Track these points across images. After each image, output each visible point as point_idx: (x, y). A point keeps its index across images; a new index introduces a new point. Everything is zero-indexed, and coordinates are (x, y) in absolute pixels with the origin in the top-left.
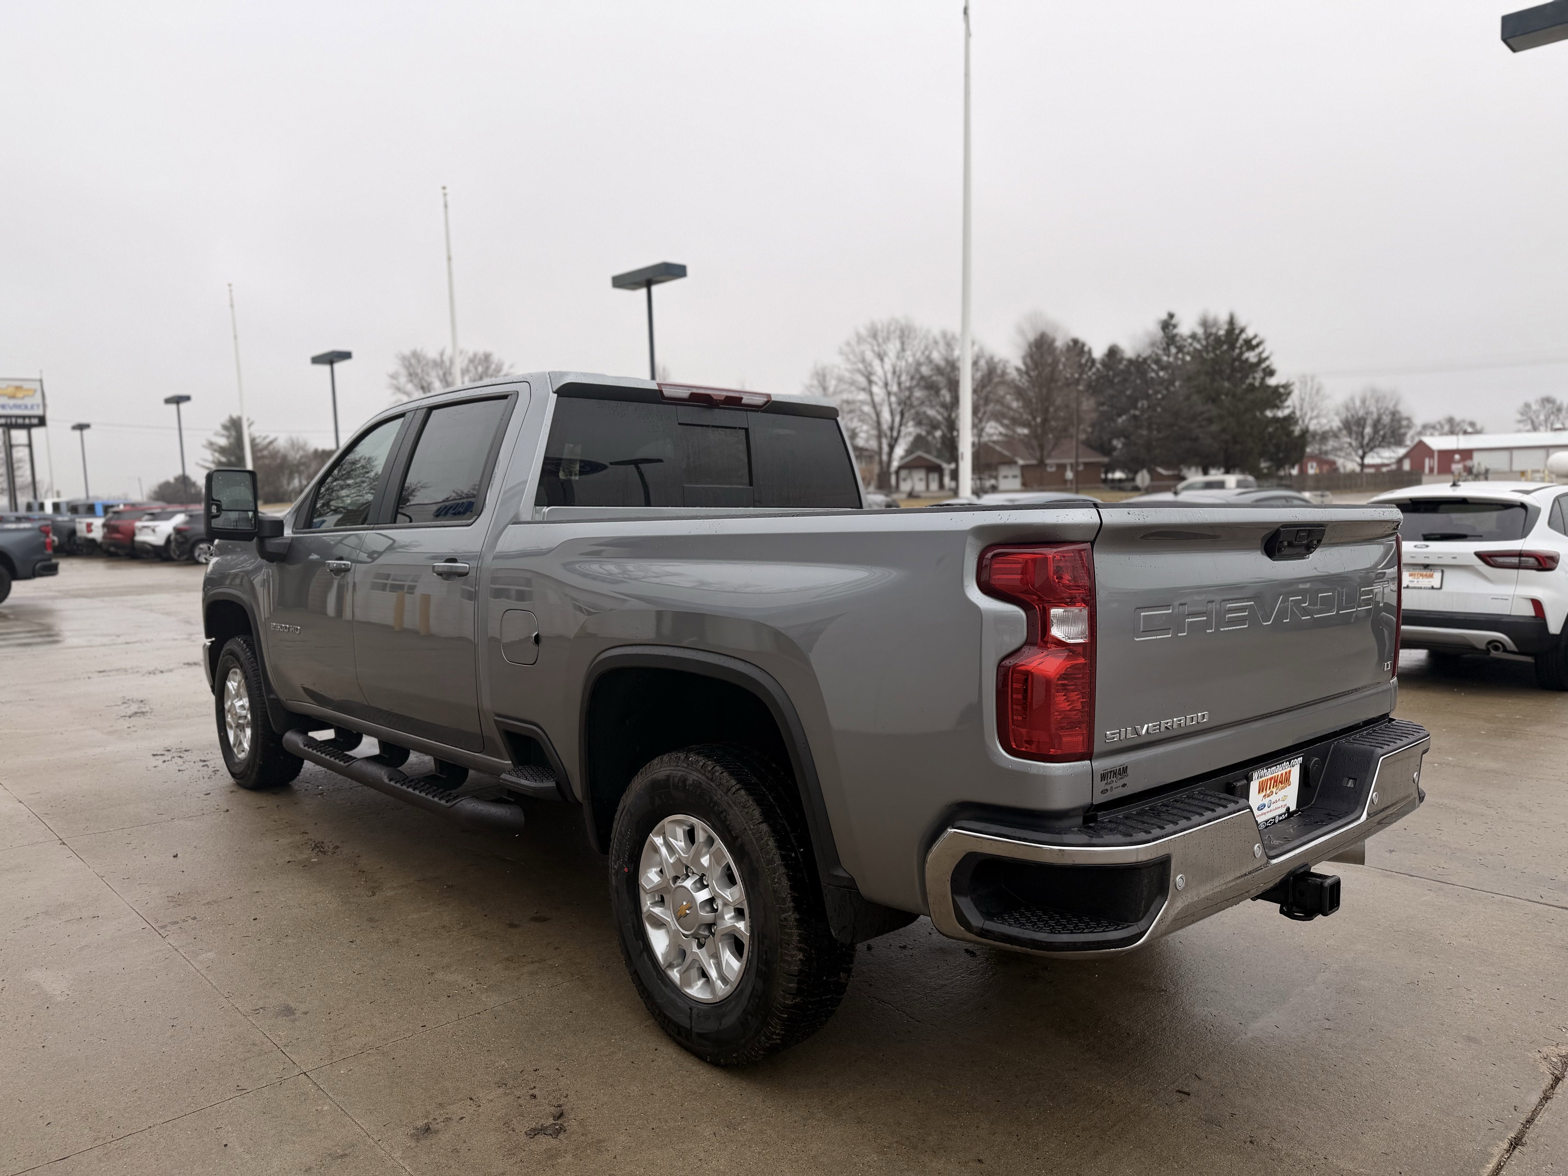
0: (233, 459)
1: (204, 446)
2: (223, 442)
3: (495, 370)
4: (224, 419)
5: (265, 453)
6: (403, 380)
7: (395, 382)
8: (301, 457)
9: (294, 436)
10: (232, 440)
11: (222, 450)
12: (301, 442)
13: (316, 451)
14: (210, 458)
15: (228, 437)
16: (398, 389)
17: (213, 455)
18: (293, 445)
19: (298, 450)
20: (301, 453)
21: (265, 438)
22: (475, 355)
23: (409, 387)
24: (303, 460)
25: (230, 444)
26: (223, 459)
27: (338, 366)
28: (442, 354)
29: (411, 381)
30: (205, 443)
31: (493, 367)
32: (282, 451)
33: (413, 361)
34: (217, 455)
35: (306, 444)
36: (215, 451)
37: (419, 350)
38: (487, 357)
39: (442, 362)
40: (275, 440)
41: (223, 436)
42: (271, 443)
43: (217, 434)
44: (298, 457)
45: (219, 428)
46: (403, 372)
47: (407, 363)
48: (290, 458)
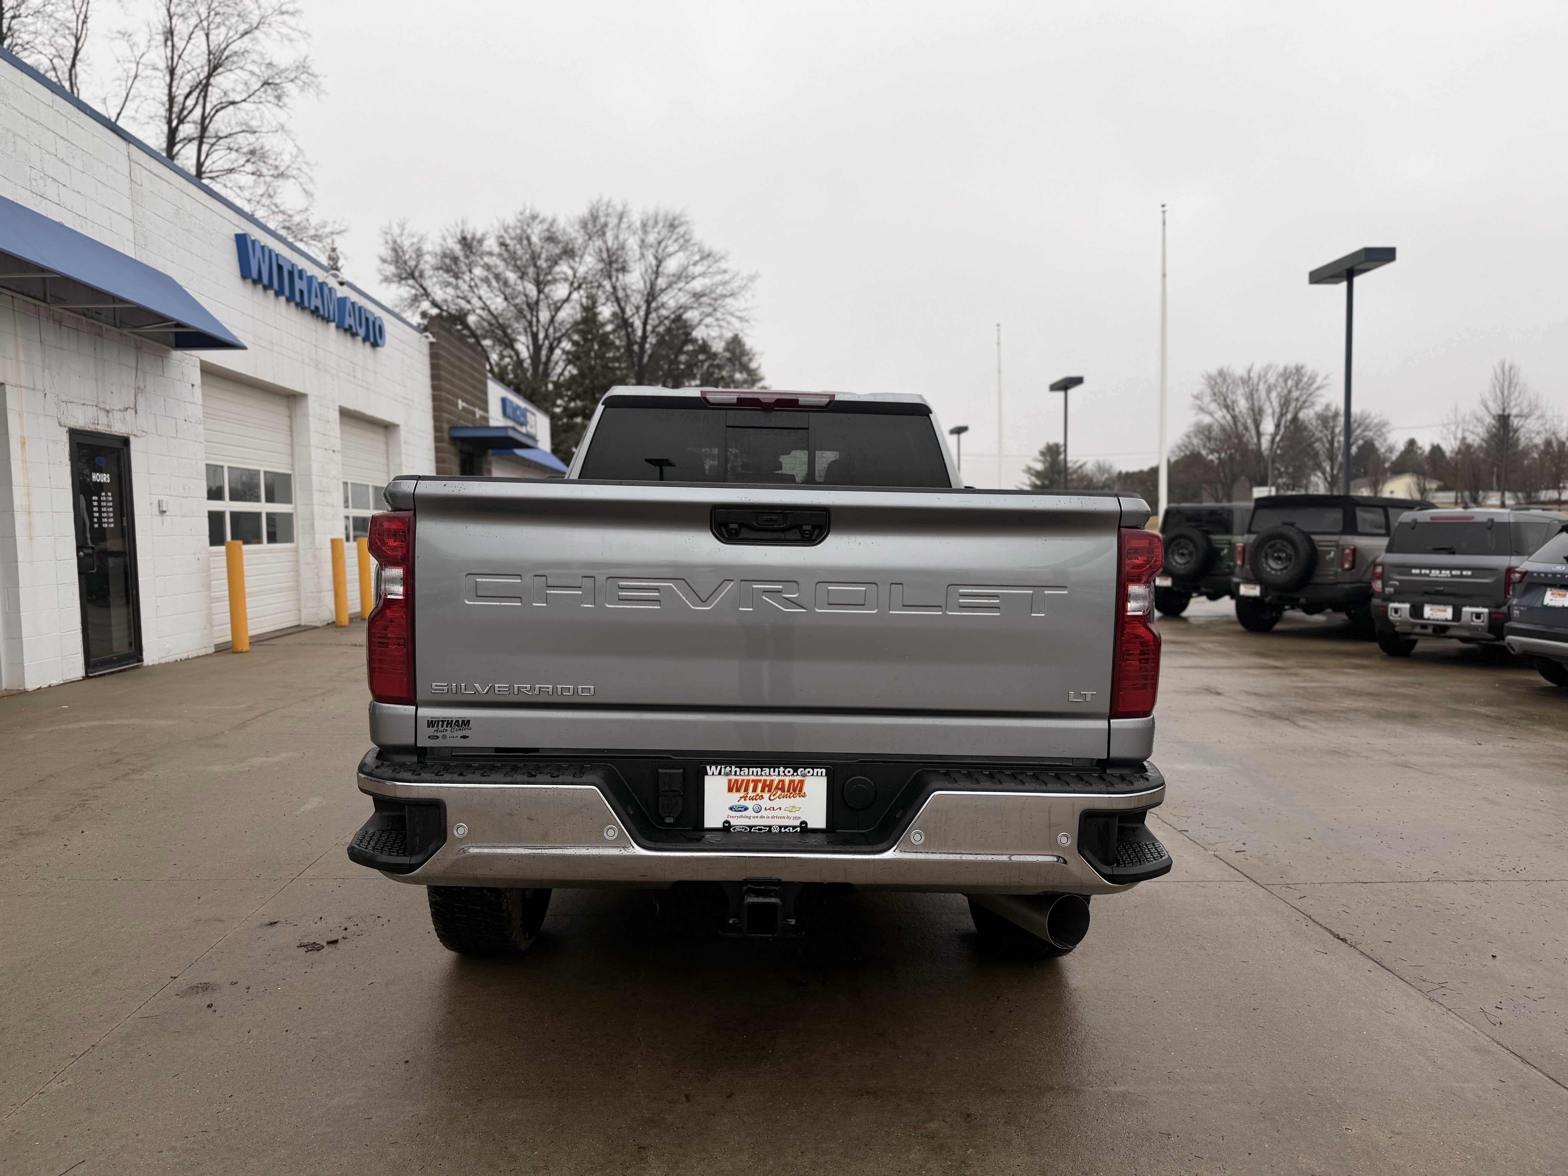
0: (1047, 482)
1: (1024, 471)
2: (1039, 467)
3: (1306, 383)
4: (1042, 446)
5: (1075, 476)
6: (1207, 399)
7: (1199, 402)
8: (1107, 479)
9: (1101, 459)
10: (1047, 465)
11: (1038, 474)
12: (1107, 465)
13: (1120, 473)
14: (1028, 482)
15: (1044, 462)
16: (1201, 409)
17: (1030, 479)
18: (1101, 469)
19: (1103, 473)
20: (1106, 475)
21: (1075, 463)
22: (1285, 369)
23: (1213, 406)
24: (1108, 482)
25: (1046, 468)
26: (1038, 483)
27: (1072, 392)
28: (1249, 371)
29: (1215, 400)
30: (1024, 467)
31: (1305, 379)
32: (1090, 474)
33: (1219, 380)
34: (1033, 479)
35: (1111, 467)
36: (1032, 475)
37: (1225, 369)
38: (1299, 370)
39: (1250, 378)
40: (1085, 464)
41: (1040, 461)
42: (1081, 467)
43: (1035, 460)
44: (1103, 479)
45: (1037, 454)
46: (1208, 392)
47: (1213, 383)
48: (1095, 480)
